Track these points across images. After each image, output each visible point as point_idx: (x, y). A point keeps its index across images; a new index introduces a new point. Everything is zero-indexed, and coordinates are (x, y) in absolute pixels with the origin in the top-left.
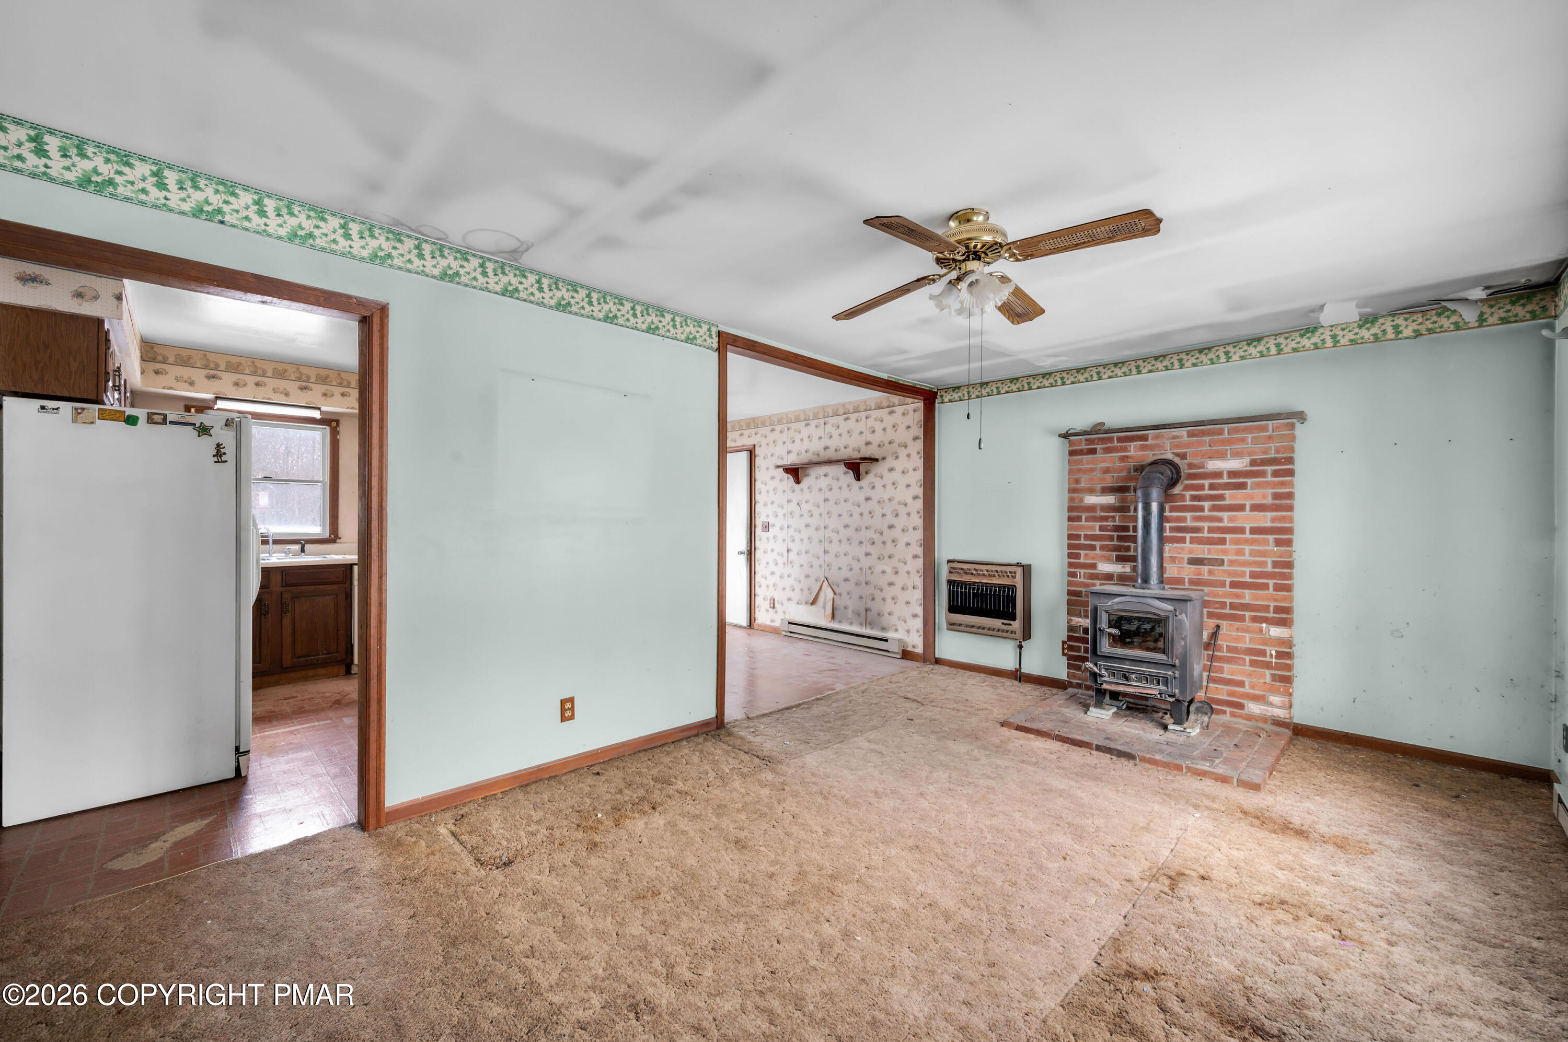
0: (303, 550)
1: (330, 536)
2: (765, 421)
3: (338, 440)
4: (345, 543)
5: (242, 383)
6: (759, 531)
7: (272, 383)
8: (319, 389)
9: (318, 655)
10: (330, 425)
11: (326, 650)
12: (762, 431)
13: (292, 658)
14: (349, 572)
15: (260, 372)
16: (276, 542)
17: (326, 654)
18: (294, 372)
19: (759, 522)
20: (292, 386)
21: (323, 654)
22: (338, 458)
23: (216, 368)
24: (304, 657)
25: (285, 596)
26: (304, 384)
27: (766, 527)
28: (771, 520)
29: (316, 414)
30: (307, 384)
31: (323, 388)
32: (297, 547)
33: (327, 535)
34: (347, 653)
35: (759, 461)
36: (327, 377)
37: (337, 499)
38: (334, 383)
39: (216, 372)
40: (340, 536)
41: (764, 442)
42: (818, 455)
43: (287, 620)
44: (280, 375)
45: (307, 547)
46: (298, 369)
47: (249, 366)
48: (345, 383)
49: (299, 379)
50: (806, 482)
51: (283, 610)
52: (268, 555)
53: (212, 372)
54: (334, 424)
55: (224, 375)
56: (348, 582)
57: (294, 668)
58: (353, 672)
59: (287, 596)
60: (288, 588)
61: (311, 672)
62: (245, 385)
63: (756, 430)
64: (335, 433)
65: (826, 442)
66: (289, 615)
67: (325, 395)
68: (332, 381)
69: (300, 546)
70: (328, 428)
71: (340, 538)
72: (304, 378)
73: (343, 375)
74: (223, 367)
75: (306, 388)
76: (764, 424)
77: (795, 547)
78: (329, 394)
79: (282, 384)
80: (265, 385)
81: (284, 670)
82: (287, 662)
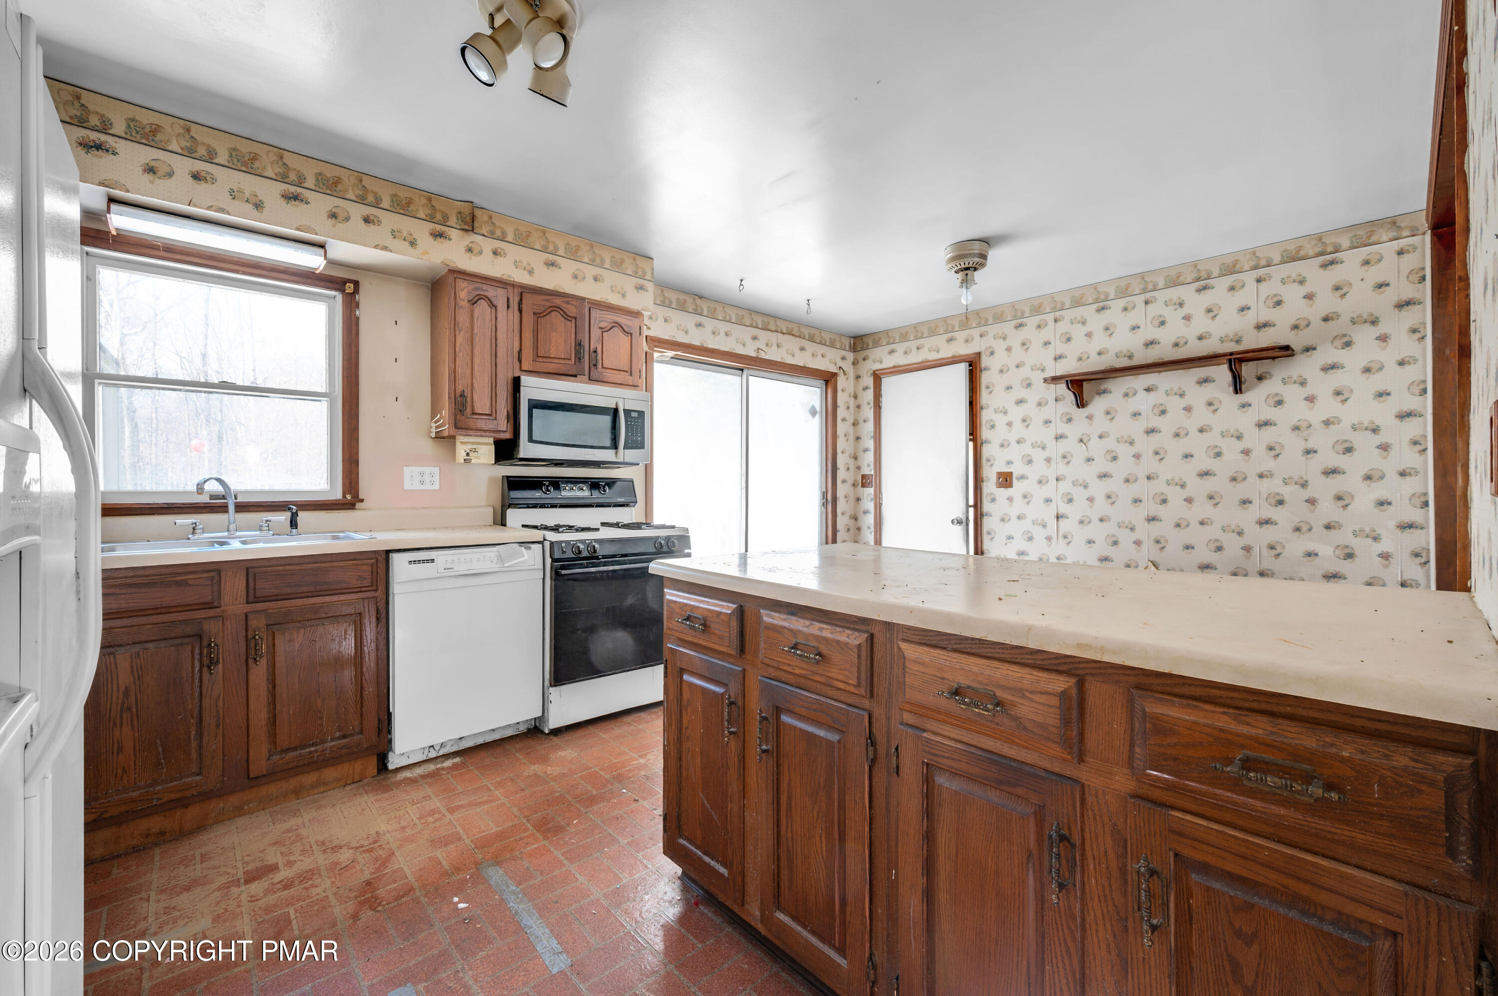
0: (294, 524)
1: (344, 496)
2: (1003, 313)
3: (358, 319)
4: (370, 509)
5: (163, 170)
6: (990, 487)
7: (228, 178)
8: (321, 203)
9: (323, 742)
10: (342, 290)
11: (340, 729)
12: (992, 330)
13: (270, 755)
14: (382, 566)
15: (202, 151)
16: (242, 508)
17: (339, 738)
18: (272, 163)
19: (990, 474)
20: (271, 191)
21: (333, 740)
22: (357, 352)
23: (105, 128)
24: (295, 749)
25: (253, 623)
26: (292, 189)
27: (1006, 480)
28: (1017, 469)
29: (313, 261)
30: (299, 190)
31: (330, 203)
32: (283, 518)
33: (338, 495)
34: (379, 732)
35: (985, 378)
36: (337, 181)
37: (356, 428)
38: (351, 196)
39: (103, 138)
40: (361, 497)
41: (1000, 347)
42: (1130, 357)
43: (259, 672)
44: (245, 164)
45: (304, 517)
46: (281, 158)
47: (178, 136)
48: (371, 198)
49: (282, 178)
50: (1098, 406)
51: (251, 654)
52: (226, 534)
53: (94, 136)
54: (350, 288)
55: (121, 146)
56: (381, 587)
57: (274, 775)
58: (391, 767)
59: (258, 623)
60: (260, 606)
61: (309, 779)
62: (170, 175)
63: (983, 329)
64: (351, 303)
65: (1150, 332)
66: (263, 662)
67: (333, 216)
68: (346, 191)
69: (289, 514)
70: (339, 296)
71: (362, 501)
72: (293, 177)
73: (366, 181)
74: (119, 127)
75: (296, 198)
76: (999, 318)
77: (1074, 512)
78: (342, 215)
79: (249, 184)
80: (214, 180)
81: (252, 781)
82: (260, 763)
